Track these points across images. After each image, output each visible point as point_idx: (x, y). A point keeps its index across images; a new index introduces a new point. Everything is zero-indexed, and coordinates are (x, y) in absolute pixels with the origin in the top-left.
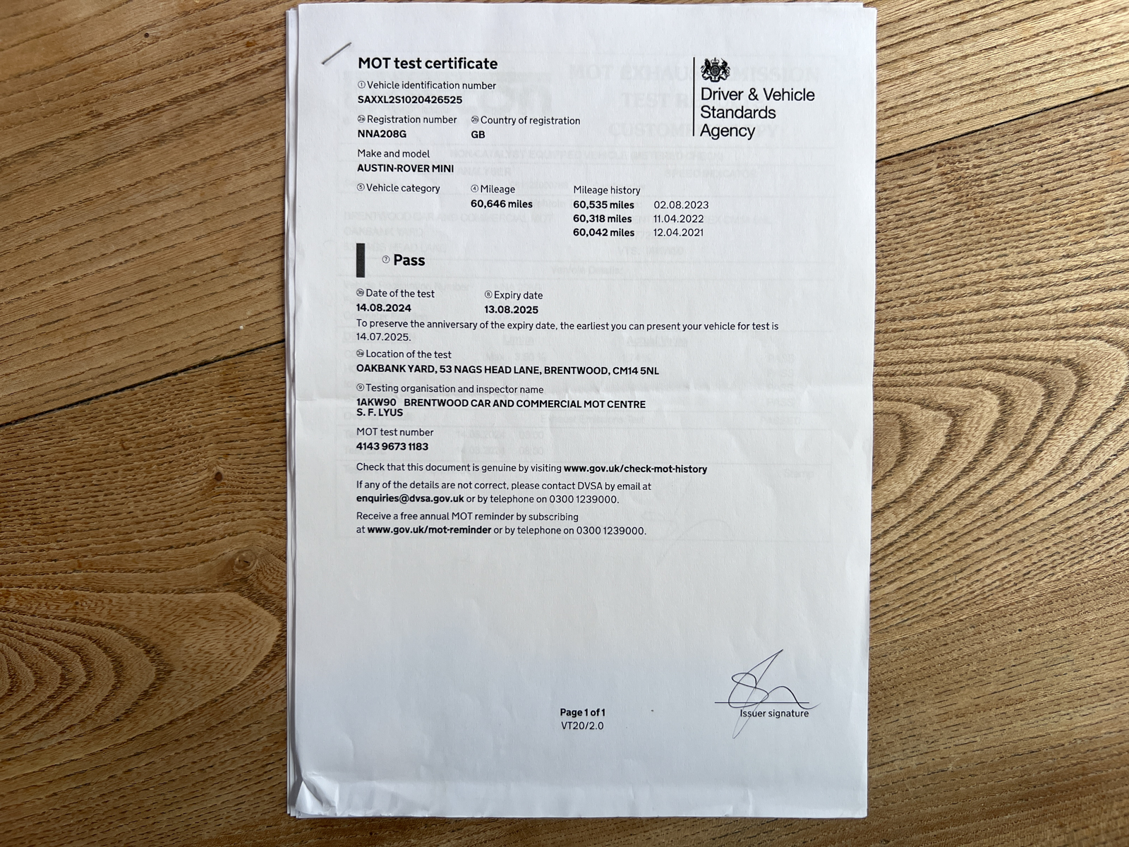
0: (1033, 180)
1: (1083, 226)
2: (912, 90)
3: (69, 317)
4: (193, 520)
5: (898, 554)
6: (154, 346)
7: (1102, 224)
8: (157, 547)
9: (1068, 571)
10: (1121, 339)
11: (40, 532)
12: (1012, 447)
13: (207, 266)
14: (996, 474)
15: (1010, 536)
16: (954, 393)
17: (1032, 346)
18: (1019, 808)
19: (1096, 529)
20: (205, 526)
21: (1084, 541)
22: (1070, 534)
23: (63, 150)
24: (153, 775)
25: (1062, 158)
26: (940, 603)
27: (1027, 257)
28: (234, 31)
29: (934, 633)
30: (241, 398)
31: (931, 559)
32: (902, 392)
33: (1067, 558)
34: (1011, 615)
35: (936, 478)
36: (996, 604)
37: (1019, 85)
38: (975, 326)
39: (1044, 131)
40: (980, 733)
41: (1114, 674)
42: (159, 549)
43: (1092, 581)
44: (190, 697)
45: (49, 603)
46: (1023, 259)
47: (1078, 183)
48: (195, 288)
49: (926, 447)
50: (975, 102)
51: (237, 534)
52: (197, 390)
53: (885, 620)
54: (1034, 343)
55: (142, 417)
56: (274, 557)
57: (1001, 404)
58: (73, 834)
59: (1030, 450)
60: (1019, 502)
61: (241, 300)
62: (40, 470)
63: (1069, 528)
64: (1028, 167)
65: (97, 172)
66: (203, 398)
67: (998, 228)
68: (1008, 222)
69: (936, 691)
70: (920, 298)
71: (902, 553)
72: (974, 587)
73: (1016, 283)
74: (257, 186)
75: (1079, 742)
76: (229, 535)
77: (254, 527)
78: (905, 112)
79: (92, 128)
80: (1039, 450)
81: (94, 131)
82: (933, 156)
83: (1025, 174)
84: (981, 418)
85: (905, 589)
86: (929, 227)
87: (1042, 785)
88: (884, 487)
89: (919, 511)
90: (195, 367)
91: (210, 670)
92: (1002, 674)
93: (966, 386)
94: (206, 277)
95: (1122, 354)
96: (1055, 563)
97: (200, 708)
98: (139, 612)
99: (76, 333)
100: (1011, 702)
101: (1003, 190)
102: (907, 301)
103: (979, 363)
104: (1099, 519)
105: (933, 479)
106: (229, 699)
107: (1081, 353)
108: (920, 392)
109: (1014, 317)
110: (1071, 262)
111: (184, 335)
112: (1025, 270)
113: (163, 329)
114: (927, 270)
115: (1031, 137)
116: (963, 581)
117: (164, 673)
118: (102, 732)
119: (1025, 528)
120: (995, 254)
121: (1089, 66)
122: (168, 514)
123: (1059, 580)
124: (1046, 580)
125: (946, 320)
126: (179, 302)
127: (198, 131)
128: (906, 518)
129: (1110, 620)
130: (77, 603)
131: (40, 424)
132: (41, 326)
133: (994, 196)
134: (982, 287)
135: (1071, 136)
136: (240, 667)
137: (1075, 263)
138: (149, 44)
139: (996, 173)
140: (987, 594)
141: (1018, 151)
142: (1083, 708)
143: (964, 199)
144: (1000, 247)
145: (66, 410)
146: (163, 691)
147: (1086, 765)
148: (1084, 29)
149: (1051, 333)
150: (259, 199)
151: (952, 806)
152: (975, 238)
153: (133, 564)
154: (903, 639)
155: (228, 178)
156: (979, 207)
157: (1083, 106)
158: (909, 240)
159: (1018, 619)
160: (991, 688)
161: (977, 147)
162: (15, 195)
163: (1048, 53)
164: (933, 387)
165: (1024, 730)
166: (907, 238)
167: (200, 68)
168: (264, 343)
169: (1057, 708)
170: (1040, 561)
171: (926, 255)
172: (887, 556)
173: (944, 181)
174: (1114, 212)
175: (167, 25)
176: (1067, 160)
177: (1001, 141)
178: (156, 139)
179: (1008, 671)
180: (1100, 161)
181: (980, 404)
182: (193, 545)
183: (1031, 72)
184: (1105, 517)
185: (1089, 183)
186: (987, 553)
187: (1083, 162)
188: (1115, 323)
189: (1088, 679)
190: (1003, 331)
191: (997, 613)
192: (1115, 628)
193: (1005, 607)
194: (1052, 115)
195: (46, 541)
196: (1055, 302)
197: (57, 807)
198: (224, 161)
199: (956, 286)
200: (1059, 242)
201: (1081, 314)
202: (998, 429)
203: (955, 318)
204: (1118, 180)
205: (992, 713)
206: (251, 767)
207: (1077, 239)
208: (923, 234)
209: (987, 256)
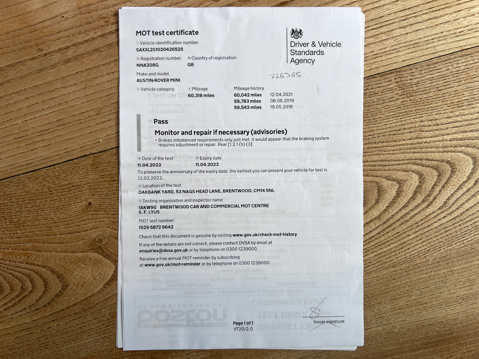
0: (434, 86)
1: (455, 105)
2: (384, 47)
3: (28, 135)
4: (79, 222)
5: (375, 241)
6: (64, 148)
7: (462, 105)
8: (63, 233)
9: (446, 249)
10: (470, 152)
11: (13, 226)
12: (424, 197)
13: (87, 115)
14: (417, 208)
15: (422, 234)
16: (400, 174)
17: (433, 155)
18: (424, 348)
19: (458, 232)
20: (84, 225)
21: (453, 237)
22: (447, 233)
23: (26, 65)
24: (60, 329)
25: (446, 76)
26: (393, 262)
27: (431, 118)
28: (100, 16)
29: (390, 275)
30: (100, 171)
31: (390, 243)
32: (378, 173)
33: (446, 244)
34: (422, 267)
35: (392, 209)
36: (416, 262)
37: (429, 46)
38: (409, 146)
39: (439, 65)
40: (408, 317)
41: (465, 292)
42: (64, 234)
43: (456, 253)
44: (76, 297)
45: (17, 256)
46: (429, 118)
47: (453, 87)
48: (81, 124)
49: (388, 196)
50: (411, 52)
51: (97, 228)
52: (82, 167)
53: (369, 269)
54: (434, 153)
55: (58, 178)
56: (113, 238)
57: (420, 179)
58: (25, 354)
59: (431, 198)
60: (426, 220)
61: (101, 130)
62: (14, 200)
63: (447, 231)
64: (432, 80)
65: (40, 74)
66: (84, 170)
67: (419, 105)
68: (423, 103)
69: (391, 299)
70: (386, 134)
71: (377, 241)
72: (407, 255)
73: (426, 129)
74: (108, 81)
75: (450, 321)
76: (94, 228)
77: (105, 225)
78: (381, 56)
79: (39, 56)
80: (435, 198)
81: (40, 57)
82: (393, 75)
83: (431, 83)
84: (411, 184)
85: (378, 256)
86: (390, 104)
87: (434, 339)
88: (370, 213)
89: (384, 223)
90: (81, 157)
91: (85, 285)
92: (418, 292)
93: (405, 171)
94: (86, 120)
95: (470, 159)
96: (441, 246)
97: (80, 302)
98: (55, 261)
99: (31, 142)
100: (422, 304)
101: (422, 89)
102: (381, 135)
103: (410, 161)
104: (459, 228)
105: (390, 210)
106: (92, 298)
107: (453, 158)
108: (386, 173)
109: (426, 142)
110: (449, 120)
111: (76, 144)
112: (430, 123)
113: (68, 141)
114: (389, 122)
115: (434, 67)
116: (402, 253)
117: (65, 286)
118: (38, 311)
119: (428, 231)
120: (418, 116)
121: (458, 38)
122: (68, 219)
123: (442, 253)
124: (437, 253)
125: (397, 143)
126: (75, 130)
127: (84, 58)
128: (379, 226)
129: (463, 270)
130: (28, 256)
131: (14, 180)
132: (16, 139)
133: (418, 92)
134: (412, 130)
135: (450, 68)
136: (97, 284)
137: (451, 121)
138: (64, 21)
139: (419, 82)
140: (412, 258)
141: (429, 73)
142: (451, 307)
143: (405, 93)
144: (420, 113)
145: (25, 174)
146: (65, 294)
147: (452, 330)
148: (457, 23)
149: (441, 150)
150: (109, 87)
151: (397, 347)
152: (410, 109)
153: (53, 240)
154: (377, 277)
155: (96, 78)
156: (412, 96)
157: (456, 55)
158: (382, 110)
159: (425, 269)
160: (414, 298)
161: (411, 71)
162: (5, 83)
163: (441, 33)
164: (391, 171)
165: (427, 315)
166: (381, 109)
167: (85, 31)
168: (110, 148)
169: (441, 306)
170: (435, 245)
171: (389, 116)
172: (371, 241)
173: (397, 85)
174: (467, 100)
175: (72, 13)
176: (449, 77)
177: (421, 69)
178: (66, 61)
179: (420, 290)
180: (462, 78)
181: (411, 179)
182: (79, 232)
183: (434, 40)
184: (462, 227)
185: (457, 87)
186: (413, 241)
187: (455, 78)
188: (467, 146)
189: (454, 294)
190: (421, 148)
191: (416, 266)
192: (466, 273)
193: (420, 264)
194: (443, 59)
195: (16, 230)
196: (443, 137)
197: (18, 342)
198: (95, 70)
199: (402, 129)
200: (444, 111)
201: (453, 142)
202: (418, 190)
203: (401, 143)
204: (470, 86)
205: (414, 308)
206: (101, 327)
207: (452, 111)
208: (388, 107)
209: (415, 117)
